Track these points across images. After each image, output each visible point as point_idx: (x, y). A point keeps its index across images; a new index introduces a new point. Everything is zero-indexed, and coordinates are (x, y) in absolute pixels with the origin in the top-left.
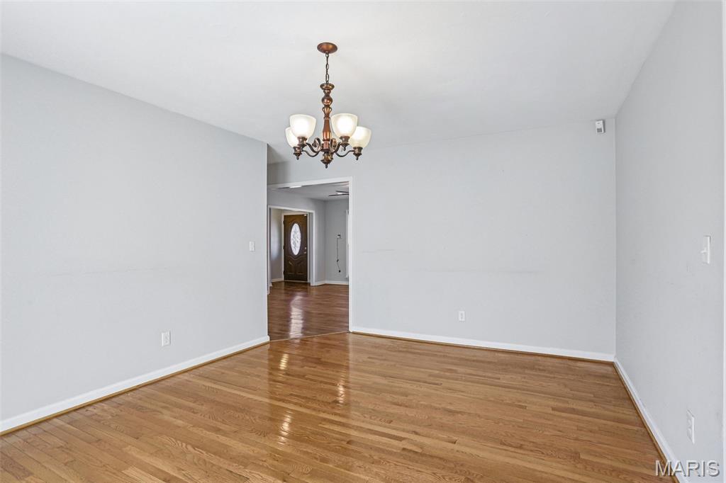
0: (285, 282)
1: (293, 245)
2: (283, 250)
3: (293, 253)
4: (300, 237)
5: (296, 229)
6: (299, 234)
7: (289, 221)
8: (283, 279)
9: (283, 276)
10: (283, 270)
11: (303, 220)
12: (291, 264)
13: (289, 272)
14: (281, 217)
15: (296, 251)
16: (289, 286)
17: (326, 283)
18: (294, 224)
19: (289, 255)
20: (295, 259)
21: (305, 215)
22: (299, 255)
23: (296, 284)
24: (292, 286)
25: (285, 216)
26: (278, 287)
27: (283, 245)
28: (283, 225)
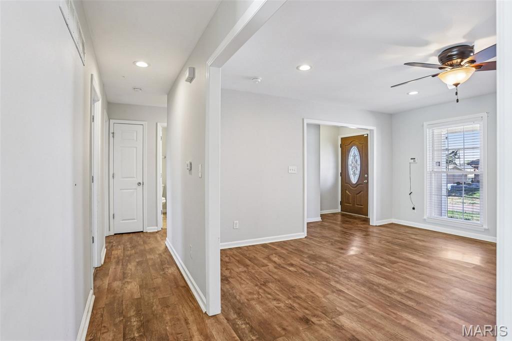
0: (343, 215)
1: (350, 172)
2: (340, 178)
3: (350, 181)
4: (358, 162)
5: (354, 152)
6: (357, 159)
7: (346, 144)
8: (339, 210)
9: (340, 206)
10: (340, 200)
11: (362, 142)
12: (350, 194)
13: (347, 203)
14: (338, 139)
15: (354, 179)
16: (347, 221)
17: (394, 222)
18: (352, 147)
19: (347, 183)
20: (354, 188)
21: (365, 136)
22: (358, 183)
23: (356, 219)
24: (350, 222)
25: (342, 139)
26: (329, 219)
27: (340, 171)
28: (340, 149)
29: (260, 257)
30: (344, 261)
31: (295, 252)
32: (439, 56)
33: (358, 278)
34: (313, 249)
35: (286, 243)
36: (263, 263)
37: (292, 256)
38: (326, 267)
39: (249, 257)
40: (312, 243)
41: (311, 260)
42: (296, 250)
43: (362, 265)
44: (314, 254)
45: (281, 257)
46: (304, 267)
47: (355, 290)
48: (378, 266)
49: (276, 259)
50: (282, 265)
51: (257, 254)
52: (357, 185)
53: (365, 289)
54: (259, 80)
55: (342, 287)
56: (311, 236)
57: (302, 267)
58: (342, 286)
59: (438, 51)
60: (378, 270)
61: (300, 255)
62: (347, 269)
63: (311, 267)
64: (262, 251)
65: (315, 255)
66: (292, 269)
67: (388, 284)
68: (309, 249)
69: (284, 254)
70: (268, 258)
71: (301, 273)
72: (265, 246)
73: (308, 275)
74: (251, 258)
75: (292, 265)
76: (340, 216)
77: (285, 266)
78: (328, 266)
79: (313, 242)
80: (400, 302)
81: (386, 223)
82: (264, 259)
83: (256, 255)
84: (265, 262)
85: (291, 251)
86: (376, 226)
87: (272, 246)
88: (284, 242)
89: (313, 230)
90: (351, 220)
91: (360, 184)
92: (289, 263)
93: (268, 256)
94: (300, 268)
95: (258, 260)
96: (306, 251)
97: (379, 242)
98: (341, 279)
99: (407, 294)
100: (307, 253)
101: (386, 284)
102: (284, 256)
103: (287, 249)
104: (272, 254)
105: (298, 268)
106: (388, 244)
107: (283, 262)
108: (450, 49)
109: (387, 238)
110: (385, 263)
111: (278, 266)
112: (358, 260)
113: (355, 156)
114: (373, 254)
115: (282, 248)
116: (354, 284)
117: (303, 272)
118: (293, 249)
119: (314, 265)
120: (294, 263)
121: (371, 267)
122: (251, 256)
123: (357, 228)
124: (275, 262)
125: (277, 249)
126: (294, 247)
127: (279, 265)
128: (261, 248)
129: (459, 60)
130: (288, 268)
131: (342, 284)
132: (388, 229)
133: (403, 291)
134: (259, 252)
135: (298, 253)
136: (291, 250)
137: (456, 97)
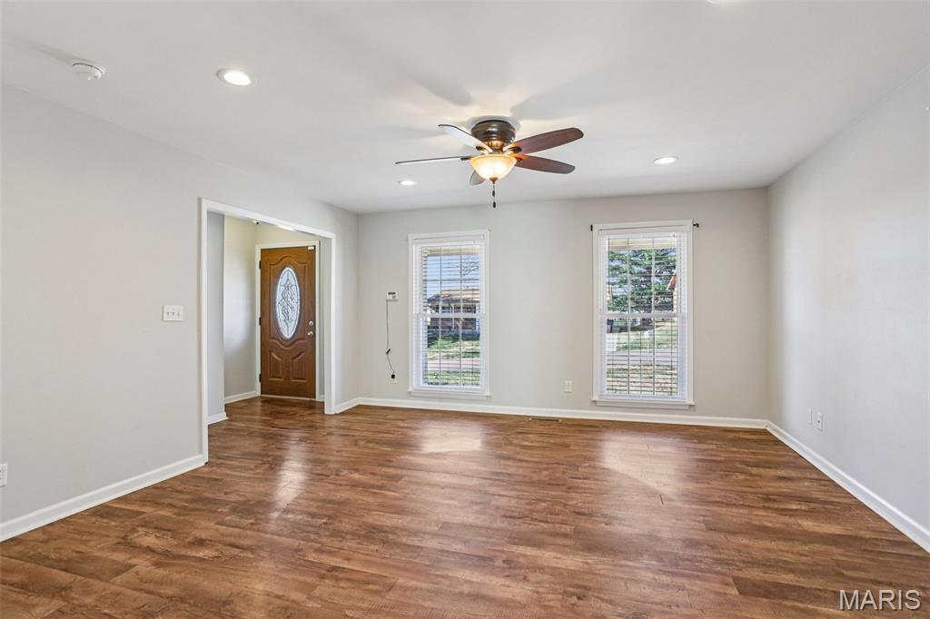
0: (265, 401)
1: (280, 316)
2: (258, 328)
3: (280, 334)
4: (297, 297)
5: (288, 277)
6: (295, 291)
7: (272, 262)
8: (257, 392)
9: (258, 385)
10: (258, 371)
11: (304, 261)
12: (279, 359)
13: (273, 377)
14: (255, 253)
15: (288, 330)
16: (280, 413)
17: (362, 403)
18: (283, 268)
19: (273, 338)
20: (287, 346)
21: (309, 248)
22: (295, 338)
23: (294, 406)
24: (286, 413)
25: (263, 251)
26: (243, 414)
27: (258, 315)
28: (258, 271)
29: (101, 549)
30: (313, 500)
31: (194, 505)
32: (473, 129)
33: (355, 528)
34: (236, 488)
35: (164, 489)
36: (114, 562)
37: (191, 519)
38: (283, 523)
39: (59, 560)
40: (228, 475)
41: (242, 518)
42: (194, 501)
43: (348, 500)
44: (241, 499)
45: (161, 529)
46: (233, 540)
47: (362, 557)
48: (375, 493)
49: (150, 540)
50: (175, 551)
51: (84, 542)
52: (295, 341)
53: (376, 547)
54: (99, 74)
55: (335, 559)
56: (219, 458)
57: (228, 539)
58: (334, 556)
59: (474, 120)
60: (380, 500)
61: (210, 511)
62: (325, 516)
63: (249, 532)
64: (100, 527)
65: (245, 502)
66: (203, 553)
67: (408, 522)
68: (227, 491)
69: (168, 519)
70: (126, 544)
71: (232, 557)
72: (102, 512)
73: (251, 556)
74: (69, 561)
75: (201, 543)
76: (259, 404)
77: (183, 552)
78: (285, 519)
79: (229, 472)
80: (442, 551)
81: (350, 407)
82: (114, 549)
83: (82, 548)
84: (121, 557)
85: (185, 508)
86: (336, 414)
87: (123, 506)
88: (155, 487)
89: (218, 444)
90: (288, 409)
91: (298, 340)
92: (190, 539)
93: (124, 538)
94: (225, 544)
95: (96, 559)
96: (221, 496)
97: (356, 445)
98: (324, 540)
99: (444, 532)
100: (226, 503)
101: (405, 523)
102: (170, 526)
103: (171, 505)
104: (134, 530)
105: (220, 546)
106: (371, 445)
107: (175, 542)
108: (489, 122)
109: (364, 434)
110: (385, 482)
111: (164, 558)
112: (338, 491)
113: (287, 287)
114: (357, 470)
115: (156, 504)
116: (352, 544)
117: (236, 551)
118: (186, 501)
119: (255, 527)
120: (203, 535)
121: (365, 498)
122: (66, 554)
123: (302, 424)
124: (149, 550)
125: (143, 510)
126: (189, 493)
127: (166, 554)
128: (94, 519)
129: (499, 143)
130: (193, 554)
131: (330, 553)
132: (360, 418)
133: (436, 528)
134: (91, 534)
135: (204, 508)
136: (184, 504)
137: (491, 199)
